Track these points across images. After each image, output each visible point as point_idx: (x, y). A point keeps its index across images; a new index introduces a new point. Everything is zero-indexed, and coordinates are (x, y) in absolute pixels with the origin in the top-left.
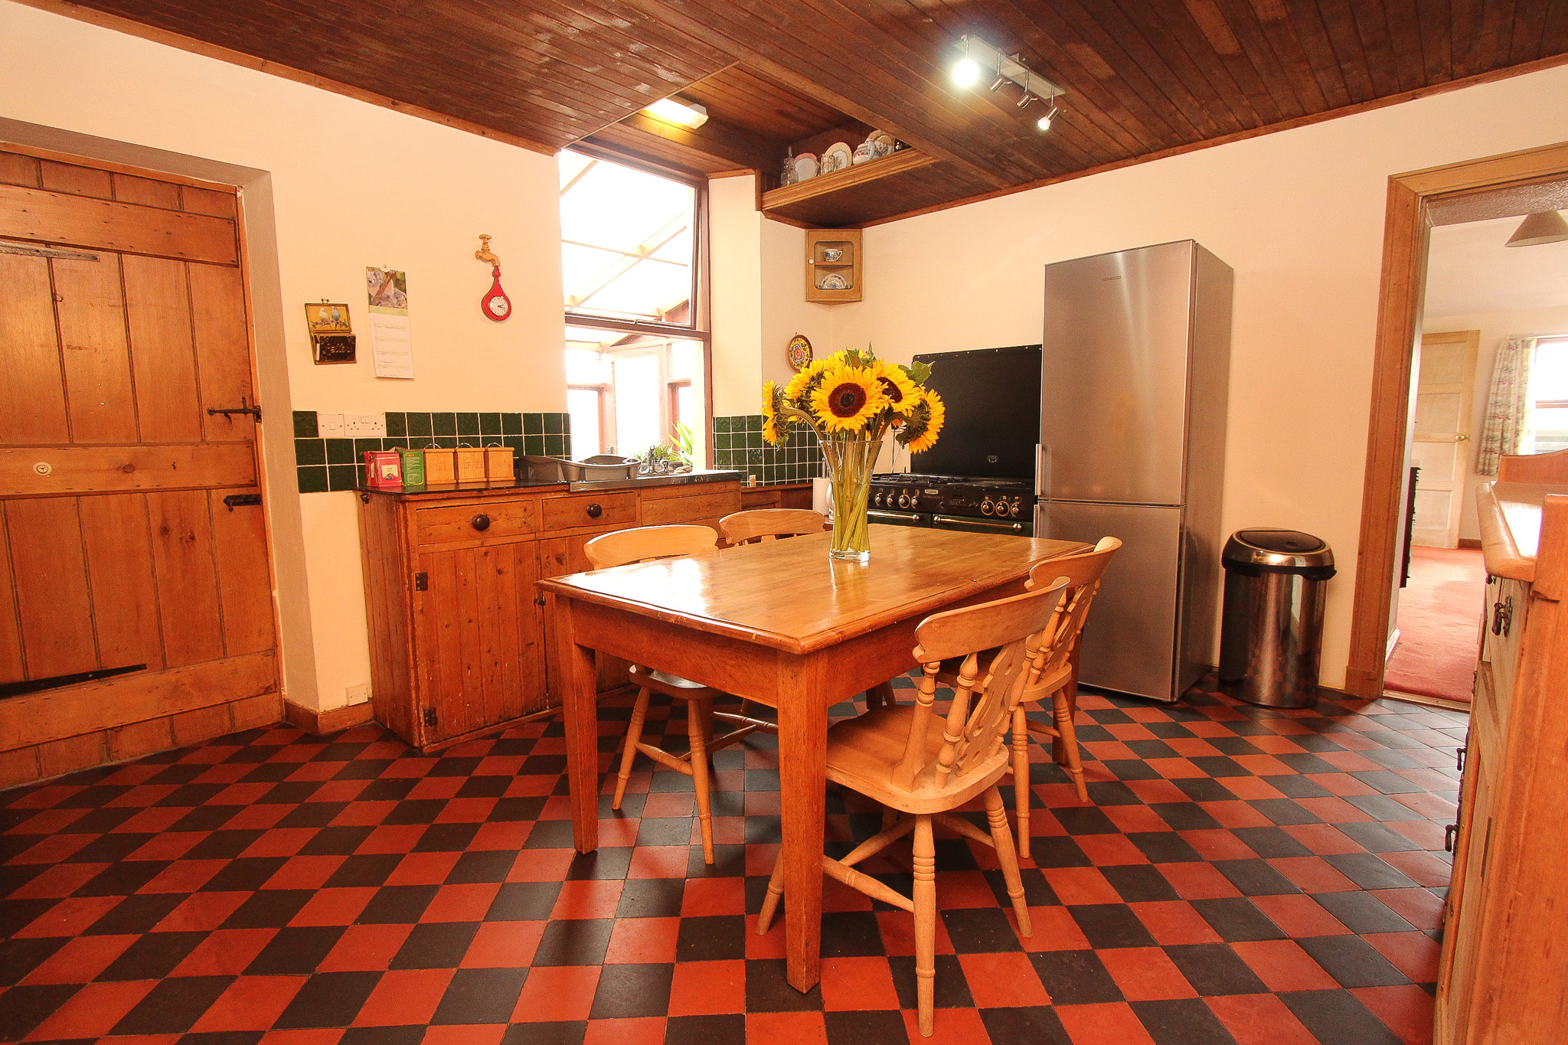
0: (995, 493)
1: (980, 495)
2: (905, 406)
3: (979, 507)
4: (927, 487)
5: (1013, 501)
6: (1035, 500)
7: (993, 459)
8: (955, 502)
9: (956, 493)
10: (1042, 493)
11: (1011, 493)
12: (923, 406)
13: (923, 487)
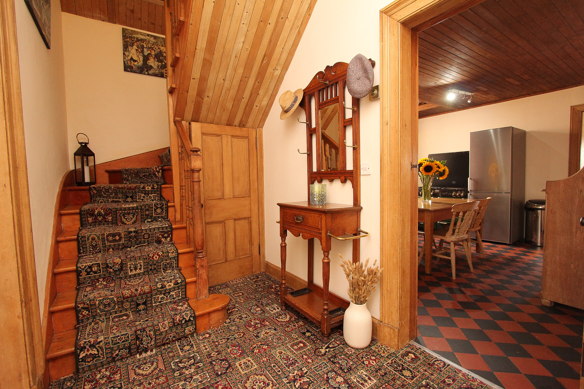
0: (456, 191)
1: (452, 191)
2: (441, 170)
3: (452, 195)
4: (436, 190)
5: (462, 193)
6: (468, 192)
7: (454, 182)
8: (444, 194)
9: (444, 191)
10: (470, 191)
11: (461, 191)
12: (444, 170)
13: (435, 190)
